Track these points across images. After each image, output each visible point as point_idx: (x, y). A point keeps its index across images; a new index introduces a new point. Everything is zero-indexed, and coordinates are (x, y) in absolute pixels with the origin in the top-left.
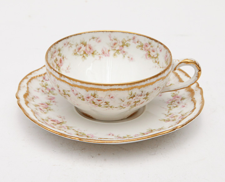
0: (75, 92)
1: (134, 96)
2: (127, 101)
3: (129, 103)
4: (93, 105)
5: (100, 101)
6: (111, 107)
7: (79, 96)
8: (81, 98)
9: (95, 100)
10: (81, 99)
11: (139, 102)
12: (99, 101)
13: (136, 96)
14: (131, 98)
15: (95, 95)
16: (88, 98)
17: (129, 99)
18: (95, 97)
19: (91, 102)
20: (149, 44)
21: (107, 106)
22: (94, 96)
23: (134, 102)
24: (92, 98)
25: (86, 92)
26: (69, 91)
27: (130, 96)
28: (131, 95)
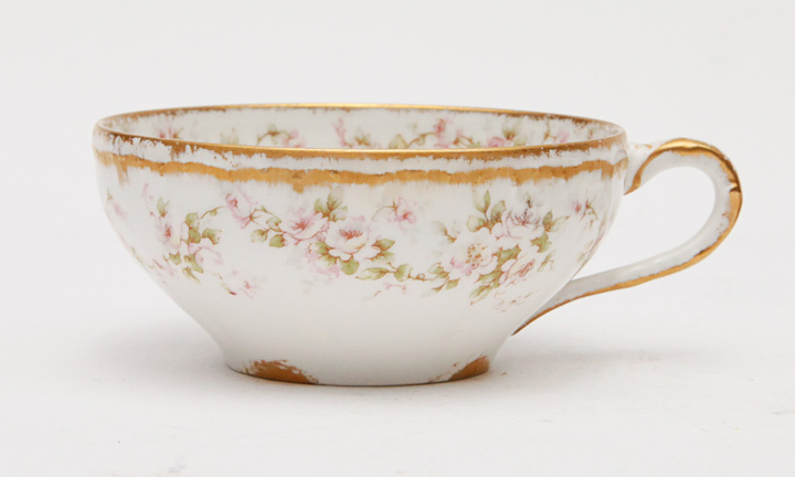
0: (244, 208)
1: (497, 218)
2: (466, 238)
3: (474, 254)
4: (323, 263)
5: (354, 239)
6: (399, 272)
7: (262, 222)
8: (271, 234)
9: (332, 238)
10: (268, 242)
11: (515, 257)
12: (349, 235)
13: (503, 218)
14: (485, 225)
15: (331, 209)
16: (302, 226)
17: (478, 229)
18: (334, 220)
19: (315, 248)
20: (508, 138)
21: (381, 264)
22: (329, 212)
23: (496, 250)
24: (319, 222)
25: (295, 193)
26: (214, 211)
27: (482, 215)
28: (485, 212)
